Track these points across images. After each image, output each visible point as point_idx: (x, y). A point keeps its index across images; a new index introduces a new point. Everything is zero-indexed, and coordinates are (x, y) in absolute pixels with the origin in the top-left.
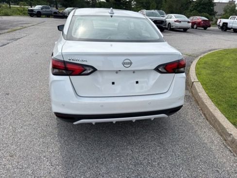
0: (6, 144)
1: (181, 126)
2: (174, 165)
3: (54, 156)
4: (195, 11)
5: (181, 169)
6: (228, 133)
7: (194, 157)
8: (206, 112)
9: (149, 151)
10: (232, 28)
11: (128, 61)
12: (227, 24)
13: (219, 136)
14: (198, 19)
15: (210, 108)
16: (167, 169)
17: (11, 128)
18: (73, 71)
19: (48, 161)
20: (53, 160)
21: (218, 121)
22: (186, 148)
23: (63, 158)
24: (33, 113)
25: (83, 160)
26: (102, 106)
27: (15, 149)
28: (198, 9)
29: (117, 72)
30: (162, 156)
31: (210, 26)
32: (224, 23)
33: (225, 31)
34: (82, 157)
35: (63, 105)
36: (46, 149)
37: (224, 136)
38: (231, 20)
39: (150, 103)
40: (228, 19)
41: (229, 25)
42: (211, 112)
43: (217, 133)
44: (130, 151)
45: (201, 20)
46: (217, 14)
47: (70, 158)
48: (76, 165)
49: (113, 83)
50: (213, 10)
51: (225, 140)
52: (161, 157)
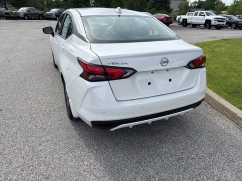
0: (32, 166)
1: (196, 117)
2: (209, 154)
3: (94, 168)
4: (154, 9)
5: (217, 156)
6: (240, 118)
7: (221, 143)
8: (210, 102)
9: (182, 145)
10: (191, 24)
11: (166, 60)
12: (186, 20)
13: (231, 121)
14: (161, 16)
15: (214, 98)
16: (206, 158)
17: (27, 147)
18: (113, 75)
19: (90, 175)
20: (95, 173)
21: (227, 108)
22: (211, 137)
23: (105, 168)
24: (44, 127)
25: (127, 167)
26: (142, 108)
27: (47, 170)
28: (156, 7)
29: (152, 72)
30: (195, 147)
31: (172, 23)
32: (184, 19)
33: (186, 26)
34: (123, 164)
35: (104, 112)
36: (81, 162)
37: (235, 121)
38: (189, 16)
39: (183, 99)
40: (185, 15)
41: (189, 21)
42: (217, 101)
43: (227, 119)
44: (165, 148)
45: (163, 17)
46: (174, 11)
47: (112, 167)
48: (122, 172)
49: (149, 84)
50: (169, 7)
51: (238, 124)
52: (195, 149)
